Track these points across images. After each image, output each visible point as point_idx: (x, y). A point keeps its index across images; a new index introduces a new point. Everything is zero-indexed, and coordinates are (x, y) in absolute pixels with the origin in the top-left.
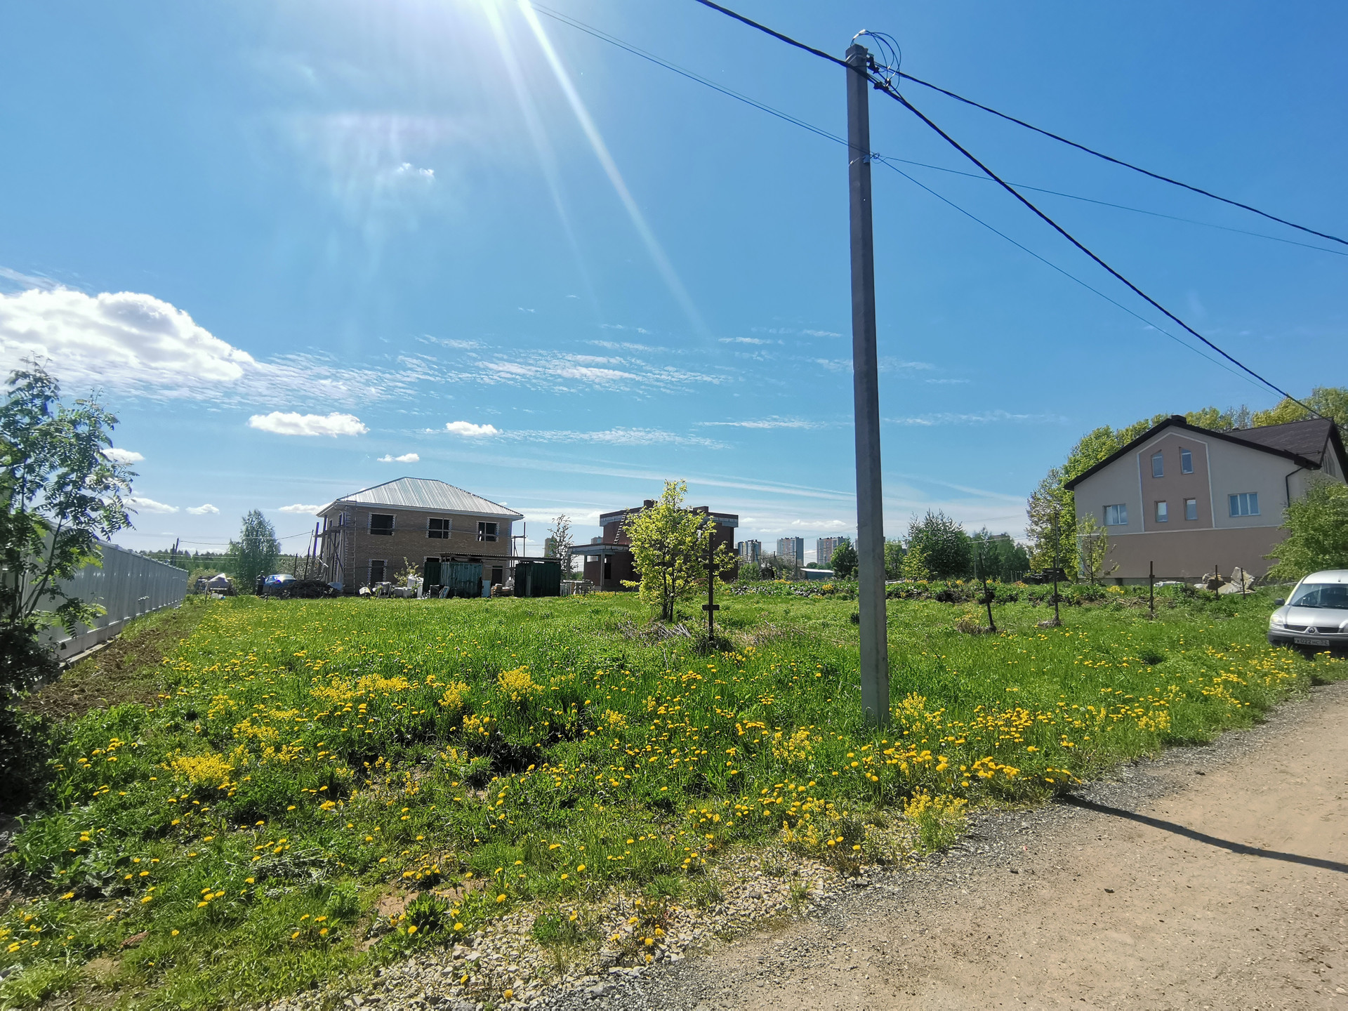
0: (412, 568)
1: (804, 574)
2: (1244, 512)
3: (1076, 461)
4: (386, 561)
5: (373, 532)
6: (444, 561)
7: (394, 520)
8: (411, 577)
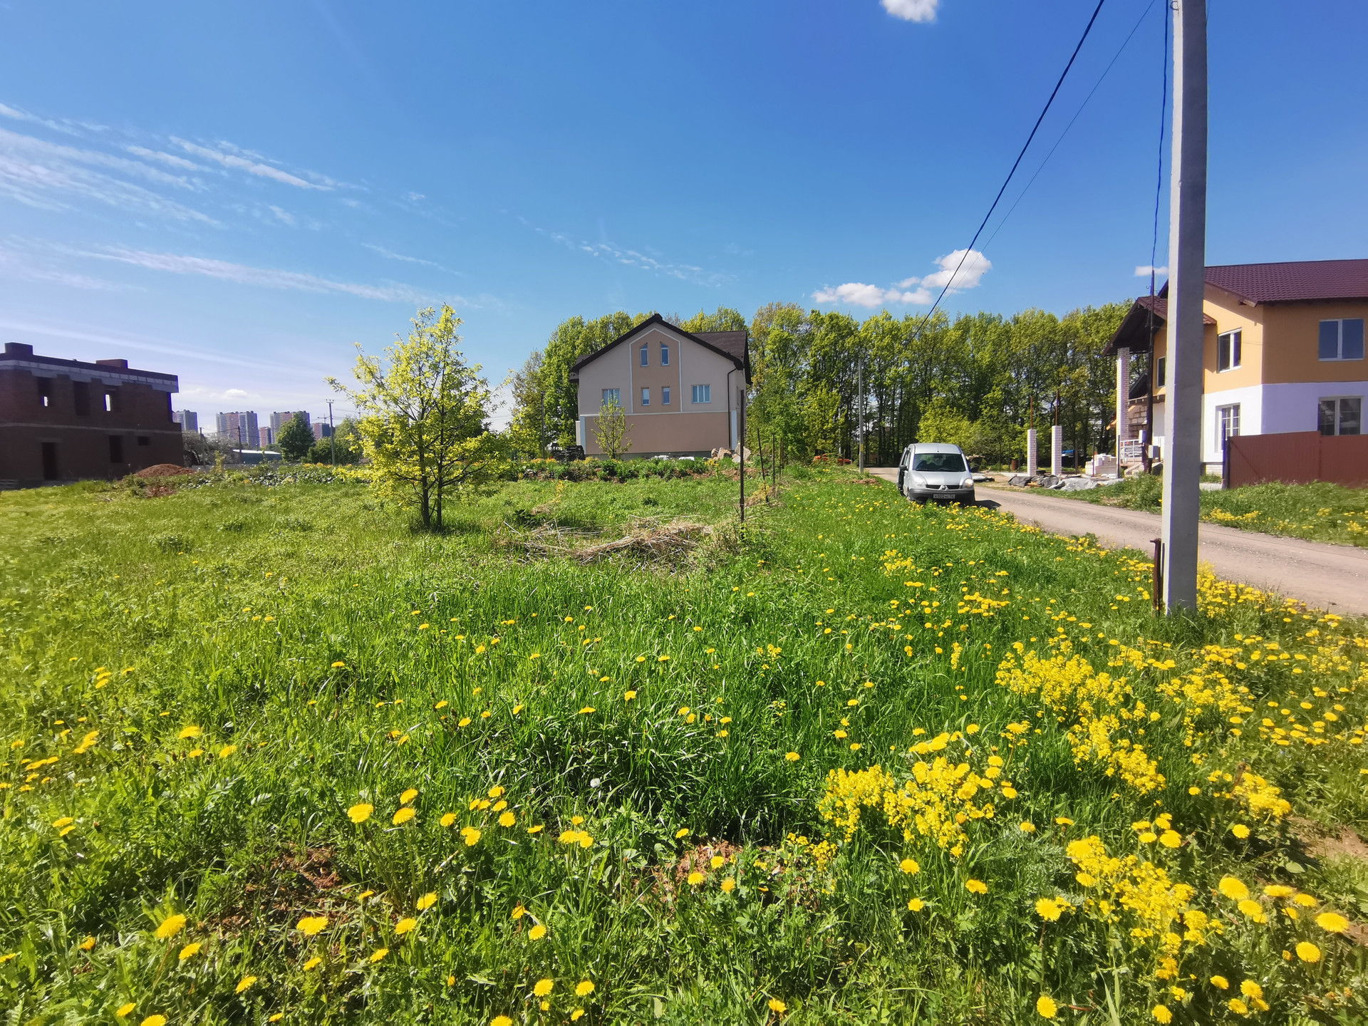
1: (237, 456)
2: (701, 400)
3: (556, 346)
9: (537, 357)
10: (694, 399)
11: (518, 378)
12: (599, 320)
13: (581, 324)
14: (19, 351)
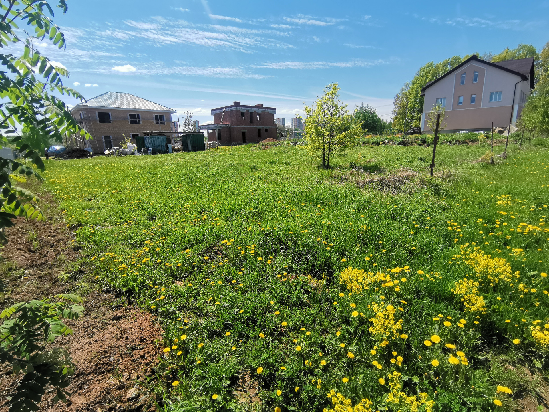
0: (128, 140)
2: (495, 100)
3: (418, 79)
4: (111, 137)
5: (100, 122)
6: (145, 135)
7: (110, 115)
8: (128, 144)
9: (407, 85)
10: (491, 100)
11: (397, 96)
12: (442, 62)
13: (432, 66)
14: (237, 104)
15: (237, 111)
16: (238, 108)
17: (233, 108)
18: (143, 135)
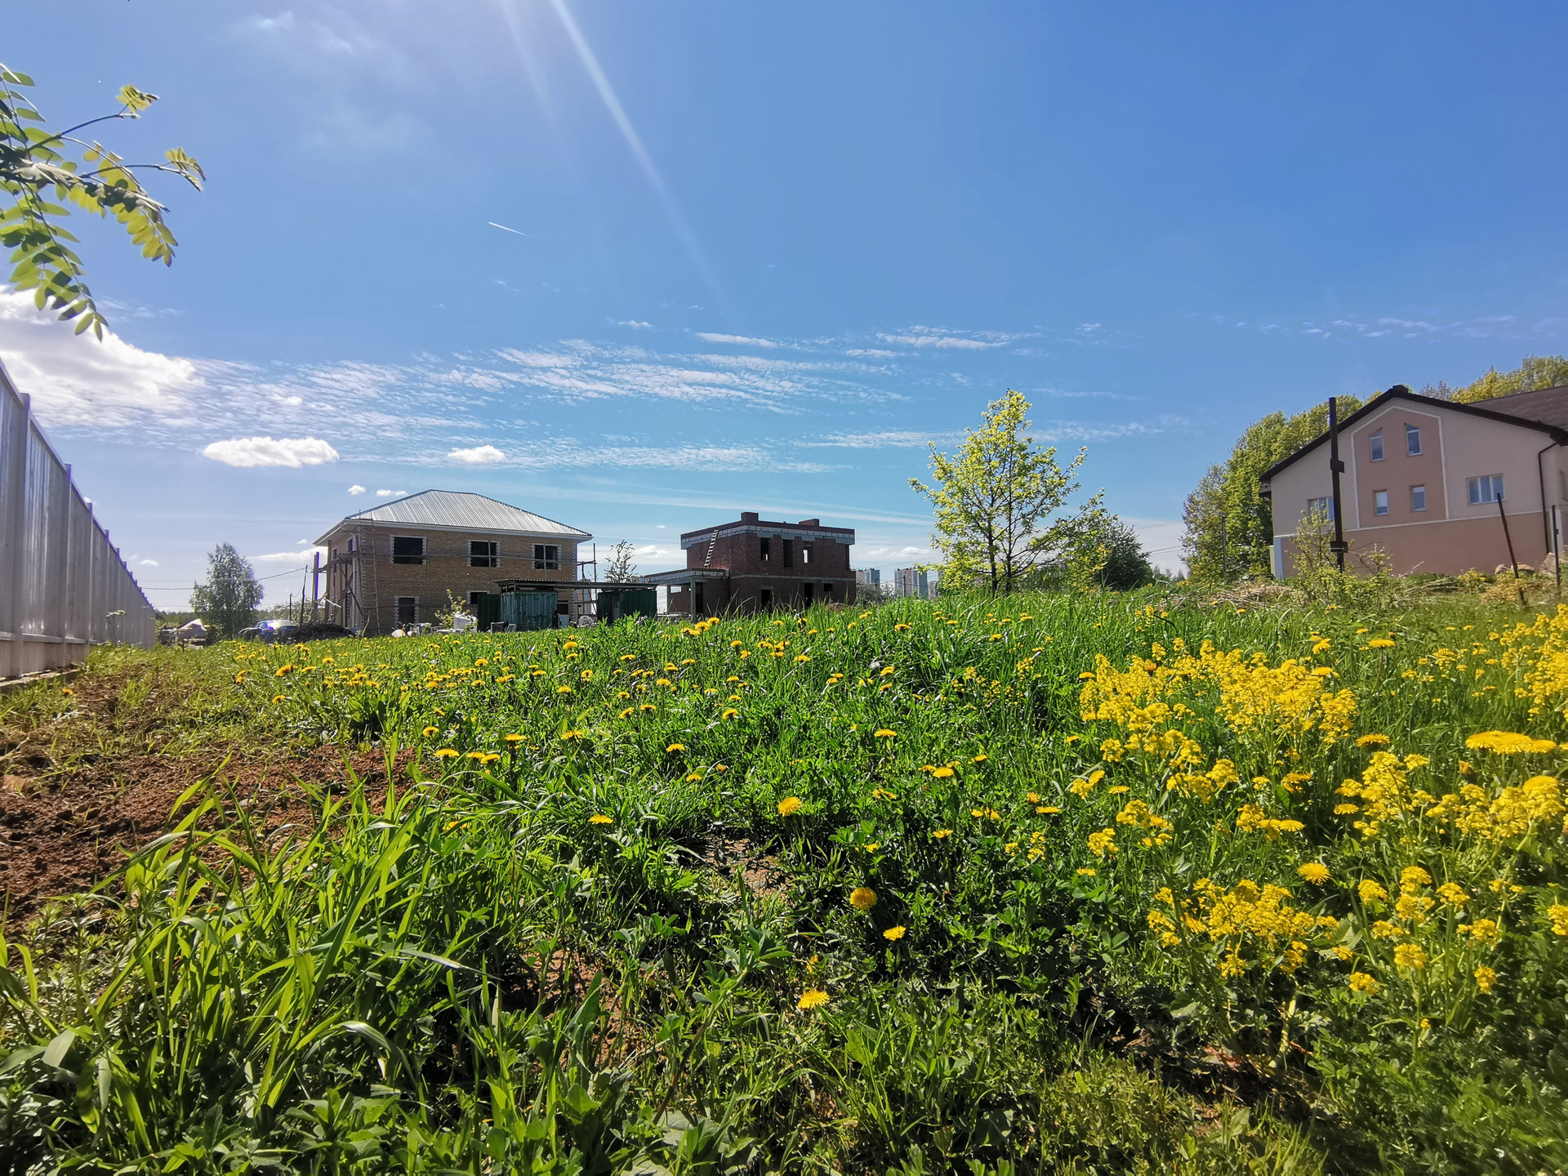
0: (458, 604)
3: (1243, 455)
4: (417, 598)
5: (397, 560)
6: (503, 591)
7: (424, 544)
8: (457, 615)
9: (1216, 472)
10: (1473, 498)
11: (1191, 500)
12: (1308, 413)
14: (750, 518)
15: (750, 535)
16: (753, 528)
17: (739, 529)
18: (497, 590)
